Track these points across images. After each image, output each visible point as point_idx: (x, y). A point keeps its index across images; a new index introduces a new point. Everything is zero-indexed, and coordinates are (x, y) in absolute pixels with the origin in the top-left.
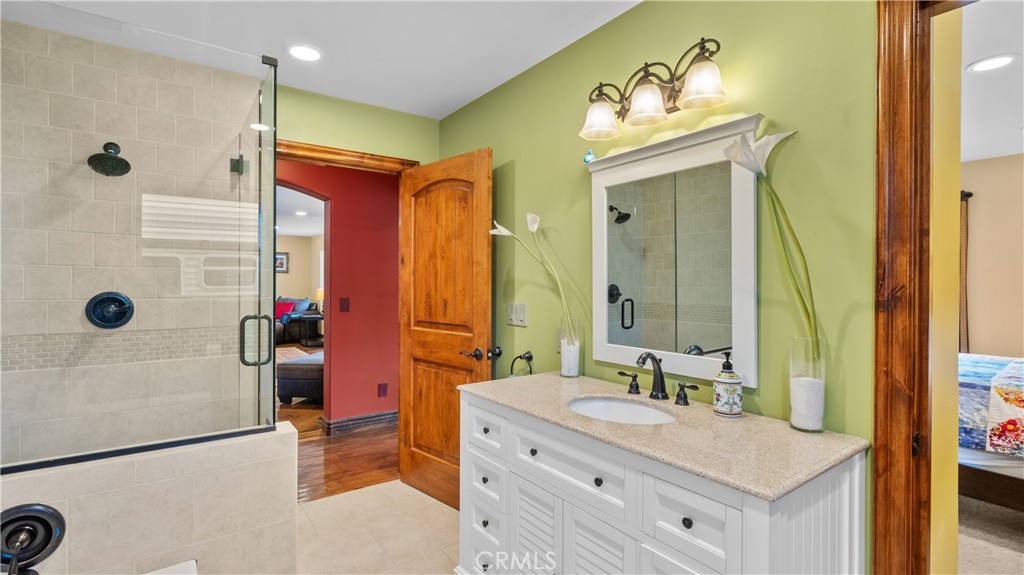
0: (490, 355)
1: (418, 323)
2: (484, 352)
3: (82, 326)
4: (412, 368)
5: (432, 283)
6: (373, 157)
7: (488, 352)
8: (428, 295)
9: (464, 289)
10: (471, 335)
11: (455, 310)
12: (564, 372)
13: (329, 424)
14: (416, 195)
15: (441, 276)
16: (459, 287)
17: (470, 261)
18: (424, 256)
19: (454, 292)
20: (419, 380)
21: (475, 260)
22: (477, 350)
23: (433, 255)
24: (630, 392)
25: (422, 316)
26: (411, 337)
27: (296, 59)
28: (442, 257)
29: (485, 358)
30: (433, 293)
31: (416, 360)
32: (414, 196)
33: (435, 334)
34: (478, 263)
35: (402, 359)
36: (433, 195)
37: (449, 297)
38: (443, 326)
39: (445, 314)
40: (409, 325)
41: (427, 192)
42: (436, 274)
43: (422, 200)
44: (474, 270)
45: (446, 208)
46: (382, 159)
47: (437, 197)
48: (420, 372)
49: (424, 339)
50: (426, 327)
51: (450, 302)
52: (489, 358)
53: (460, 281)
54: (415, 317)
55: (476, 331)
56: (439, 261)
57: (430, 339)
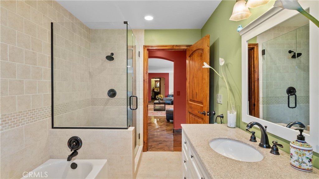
0: (208, 114)
1: (191, 100)
2: (206, 113)
3: (106, 97)
4: (189, 115)
5: (193, 86)
6: (176, 46)
7: (208, 113)
8: (192, 91)
9: (201, 89)
10: (202, 106)
11: (199, 96)
12: (229, 125)
13: (174, 130)
14: (190, 57)
15: (196, 84)
16: (200, 88)
17: (203, 79)
18: (191, 77)
19: (199, 90)
20: (190, 120)
21: (204, 78)
22: (204, 111)
23: (193, 77)
24: (251, 140)
25: (191, 99)
26: (188, 105)
27: (146, 20)
28: (196, 77)
29: (207, 115)
30: (193, 90)
31: (190, 113)
32: (189, 57)
33: (194, 104)
34: (205, 79)
35: (186, 112)
36: (194, 56)
37: (197, 92)
38: (196, 102)
39: (196, 98)
40: (188, 101)
41: (193, 55)
42: (194, 84)
43: (191, 58)
44: (204, 82)
45: (197, 59)
46: (180, 46)
47: (195, 56)
48: (190, 117)
49: (191, 106)
50: (192, 102)
51: (198, 93)
52: (208, 115)
53: (200, 85)
54: (190, 98)
55: (204, 104)
56: (195, 78)
57: (193, 106)
